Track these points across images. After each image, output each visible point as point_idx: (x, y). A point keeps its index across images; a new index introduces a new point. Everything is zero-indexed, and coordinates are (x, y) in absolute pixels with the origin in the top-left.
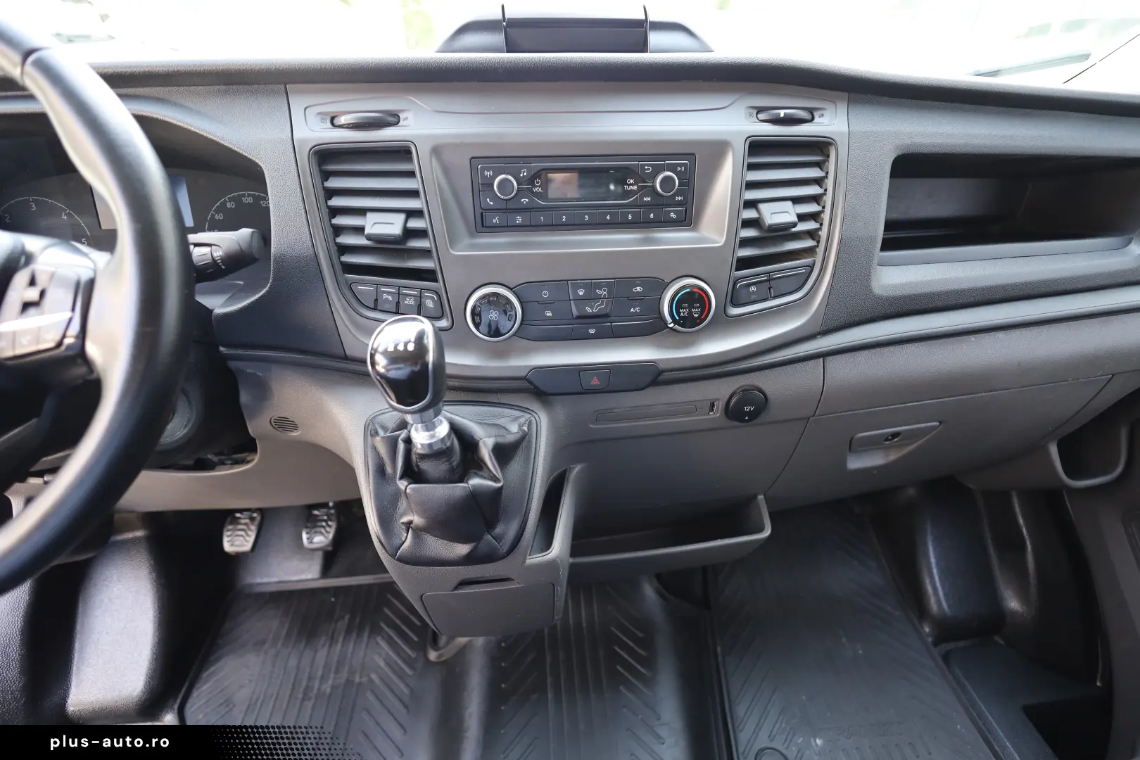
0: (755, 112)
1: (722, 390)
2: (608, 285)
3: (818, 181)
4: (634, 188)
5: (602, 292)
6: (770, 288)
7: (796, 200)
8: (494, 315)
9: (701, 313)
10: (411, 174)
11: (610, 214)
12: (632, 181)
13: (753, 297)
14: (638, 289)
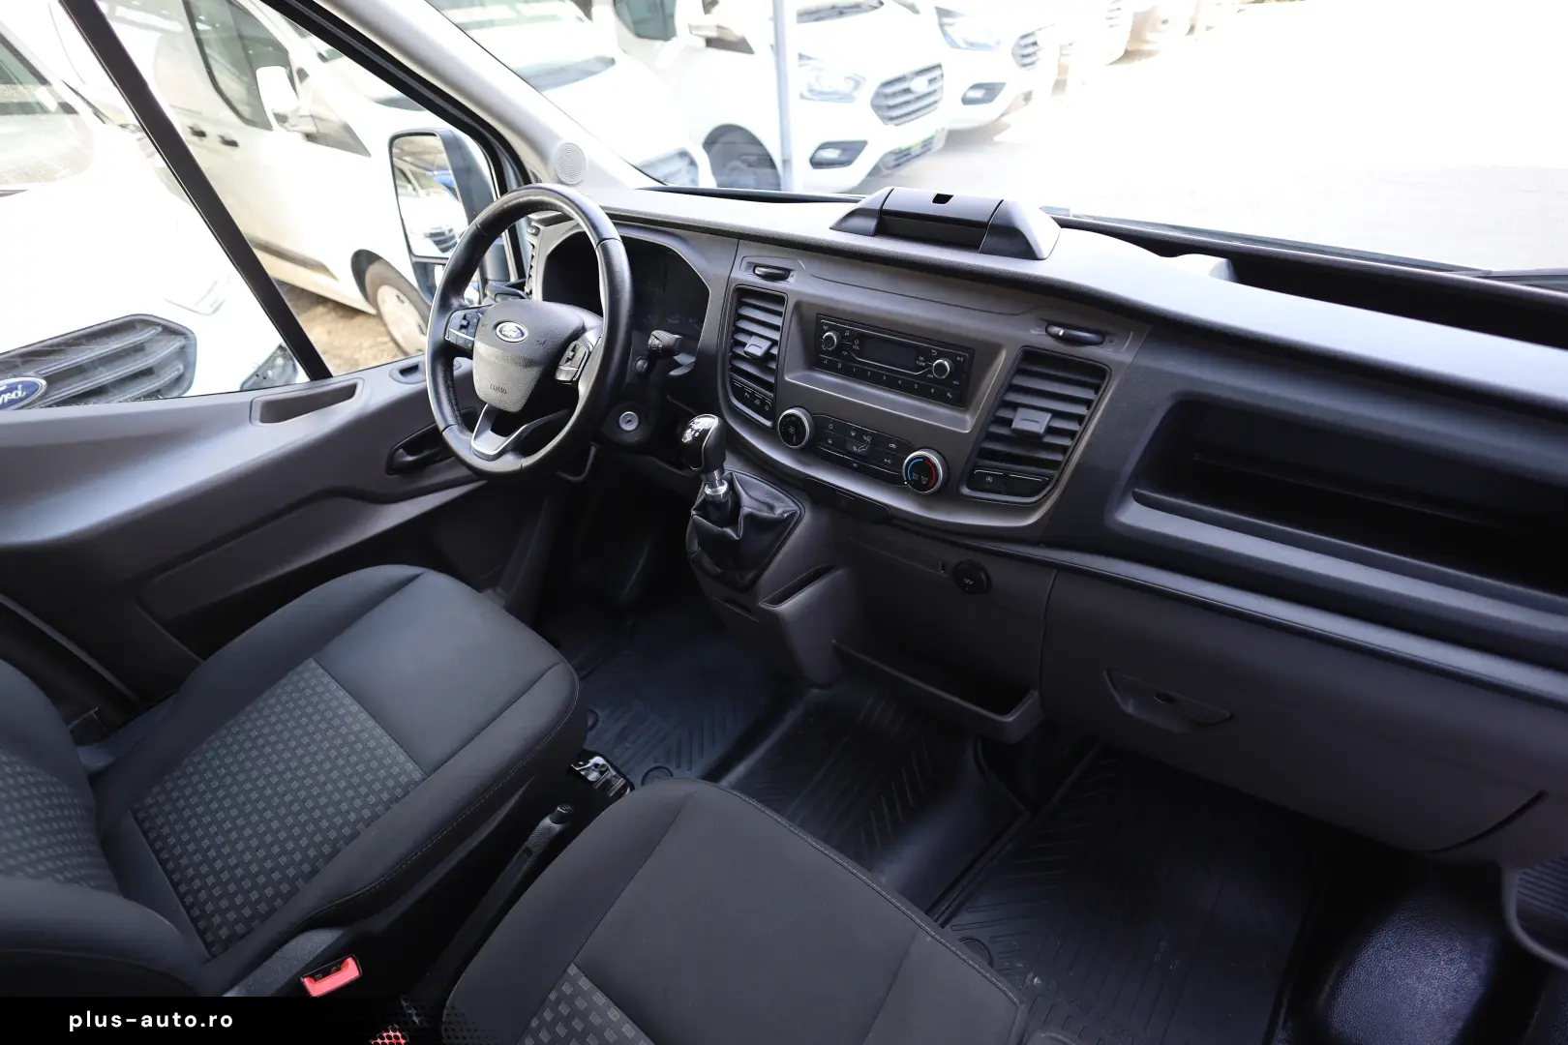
0: (1045, 324)
1: (954, 557)
2: (872, 435)
3: (1088, 403)
4: (924, 364)
5: (868, 439)
6: (1007, 485)
7: (1057, 415)
8: (792, 430)
9: (928, 483)
10: (779, 314)
11: (936, 389)
12: (922, 359)
13: (987, 486)
14: (893, 446)
